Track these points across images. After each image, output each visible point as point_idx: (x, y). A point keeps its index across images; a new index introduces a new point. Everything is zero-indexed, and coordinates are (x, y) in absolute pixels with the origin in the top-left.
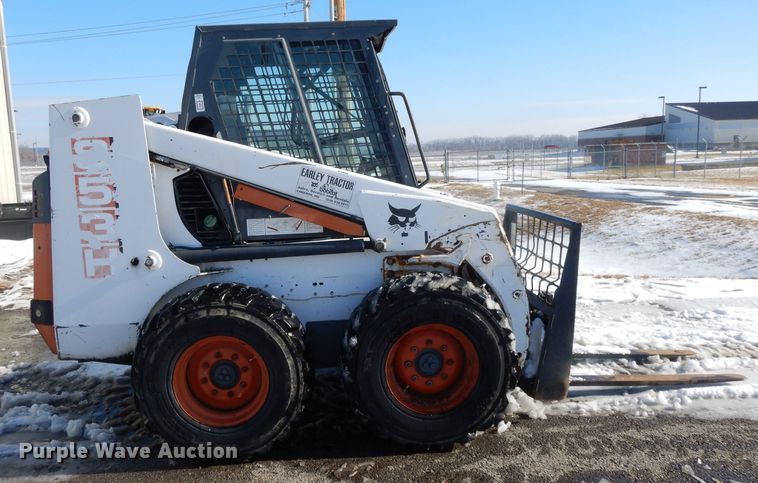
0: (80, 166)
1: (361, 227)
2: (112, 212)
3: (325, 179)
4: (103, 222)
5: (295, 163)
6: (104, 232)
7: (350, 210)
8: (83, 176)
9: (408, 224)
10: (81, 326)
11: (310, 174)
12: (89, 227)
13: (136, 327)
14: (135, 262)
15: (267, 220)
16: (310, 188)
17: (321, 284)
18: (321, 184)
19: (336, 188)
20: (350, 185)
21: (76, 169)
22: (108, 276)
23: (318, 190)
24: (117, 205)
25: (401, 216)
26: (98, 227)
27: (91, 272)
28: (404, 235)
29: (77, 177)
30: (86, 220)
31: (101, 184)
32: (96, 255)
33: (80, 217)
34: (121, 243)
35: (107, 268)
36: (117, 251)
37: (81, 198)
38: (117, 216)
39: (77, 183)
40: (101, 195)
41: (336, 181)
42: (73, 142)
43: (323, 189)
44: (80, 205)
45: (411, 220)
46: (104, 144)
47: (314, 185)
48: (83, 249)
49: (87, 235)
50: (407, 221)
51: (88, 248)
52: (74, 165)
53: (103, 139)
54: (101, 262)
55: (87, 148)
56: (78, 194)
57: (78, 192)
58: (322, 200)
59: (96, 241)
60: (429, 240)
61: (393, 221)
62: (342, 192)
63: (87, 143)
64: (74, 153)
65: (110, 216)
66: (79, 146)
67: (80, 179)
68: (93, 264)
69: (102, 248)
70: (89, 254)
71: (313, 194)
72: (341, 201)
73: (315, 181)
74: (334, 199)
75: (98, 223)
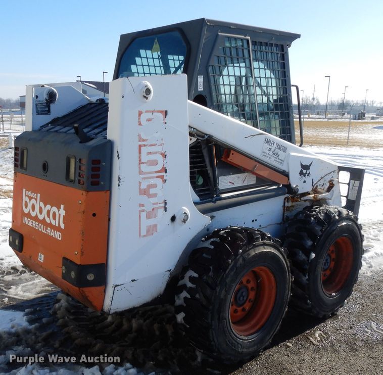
1: (287, 178)
2: (162, 177)
3: (275, 145)
5: (262, 134)
6: (155, 195)
7: (283, 167)
8: (144, 145)
9: (307, 175)
10: (133, 281)
11: (268, 141)
12: (144, 192)
13: (169, 273)
14: (173, 219)
16: (267, 151)
17: (256, 220)
18: (273, 149)
19: (279, 152)
20: (285, 149)
22: (155, 234)
23: (271, 153)
24: (166, 171)
26: (152, 191)
28: (305, 182)
29: (140, 146)
31: (156, 153)
32: (148, 216)
33: (140, 183)
34: (166, 204)
35: (155, 226)
36: (162, 210)
37: (142, 165)
38: (165, 180)
39: (140, 153)
40: (155, 163)
41: (279, 147)
42: (140, 113)
43: (274, 153)
44: (141, 172)
45: (308, 172)
47: (270, 150)
48: (140, 211)
49: (144, 199)
50: (306, 173)
51: (143, 211)
52: (139, 135)
53: (161, 112)
54: (151, 222)
55: (149, 120)
56: (140, 163)
57: (140, 160)
58: (272, 161)
60: (314, 184)
62: (282, 155)
63: (149, 115)
64: (140, 124)
65: (160, 180)
67: (142, 148)
69: (153, 209)
71: (269, 156)
72: (280, 161)
73: (271, 148)
74: (277, 160)
75: (152, 188)
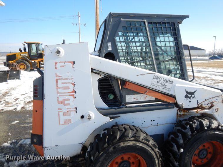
0: (59, 75)
1: (174, 99)
2: (73, 95)
3: (162, 80)
4: (69, 100)
5: (151, 73)
6: (69, 104)
7: (171, 92)
8: (60, 79)
9: (191, 98)
10: (56, 146)
11: (156, 78)
12: (61, 103)
13: (81, 145)
14: (82, 117)
15: (134, 95)
16: (156, 83)
17: (154, 120)
18: (160, 82)
19: (166, 84)
20: (171, 82)
21: (57, 76)
22: (70, 124)
23: (159, 84)
24: (75, 92)
25: (190, 94)
26: (66, 102)
27: (62, 122)
28: (190, 102)
29: (57, 80)
30: (61, 99)
31: (68, 83)
32: (65, 115)
33: (58, 98)
34: (76, 109)
35: (70, 120)
36: (75, 112)
37: (58, 89)
38: (75, 97)
40: (68, 88)
41: (166, 81)
42: (56, 63)
43: (161, 84)
44: (58, 92)
45: (193, 96)
46: (71, 64)
47: (158, 82)
48: (59, 112)
49: (61, 106)
50: (191, 96)
51: (61, 112)
52: (56, 74)
53: (70, 62)
54: (67, 118)
55: (62, 66)
56: (57, 88)
57: (57, 87)
58: (161, 89)
59: (65, 108)
60: (198, 104)
61: (186, 96)
62: (168, 85)
63: (63, 64)
64: (56, 68)
65: (72, 97)
66: (58, 65)
67: (59, 81)
68: (63, 118)
69: (68, 111)
70: (61, 114)
71: (157, 86)
72: (168, 89)
73: (158, 81)
74: (165, 88)
75: (66, 100)
